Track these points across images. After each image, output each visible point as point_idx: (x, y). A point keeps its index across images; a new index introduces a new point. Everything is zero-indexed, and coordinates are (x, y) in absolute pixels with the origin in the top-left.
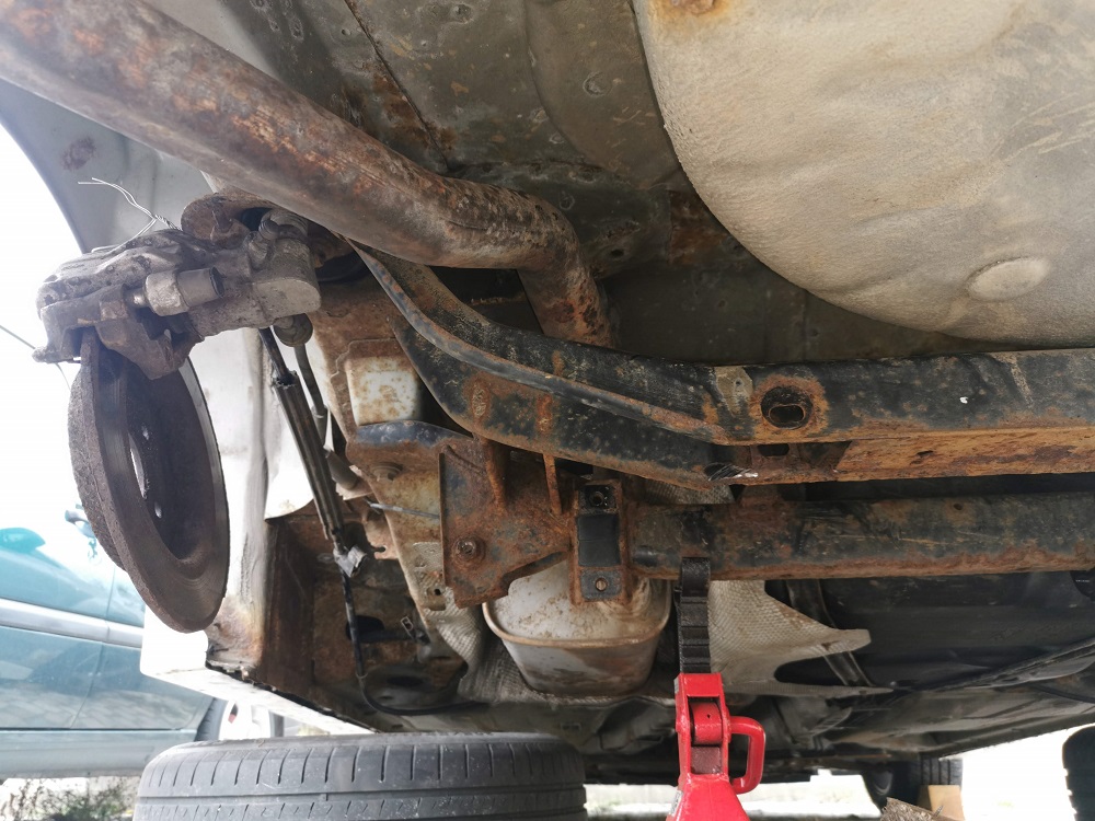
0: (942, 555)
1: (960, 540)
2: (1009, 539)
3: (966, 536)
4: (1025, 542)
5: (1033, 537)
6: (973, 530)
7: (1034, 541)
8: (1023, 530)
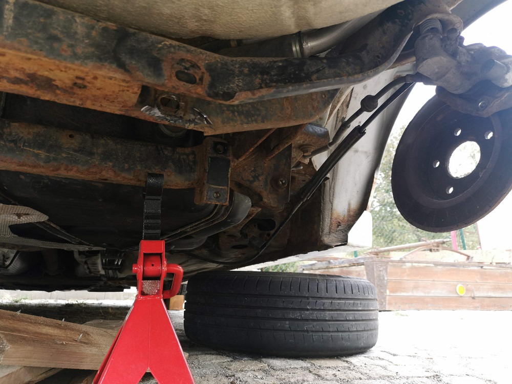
0: (48, 162)
1: (64, 155)
2: (96, 160)
3: (69, 154)
4: (106, 164)
5: (111, 161)
6: (75, 151)
7: (111, 164)
8: (106, 157)
